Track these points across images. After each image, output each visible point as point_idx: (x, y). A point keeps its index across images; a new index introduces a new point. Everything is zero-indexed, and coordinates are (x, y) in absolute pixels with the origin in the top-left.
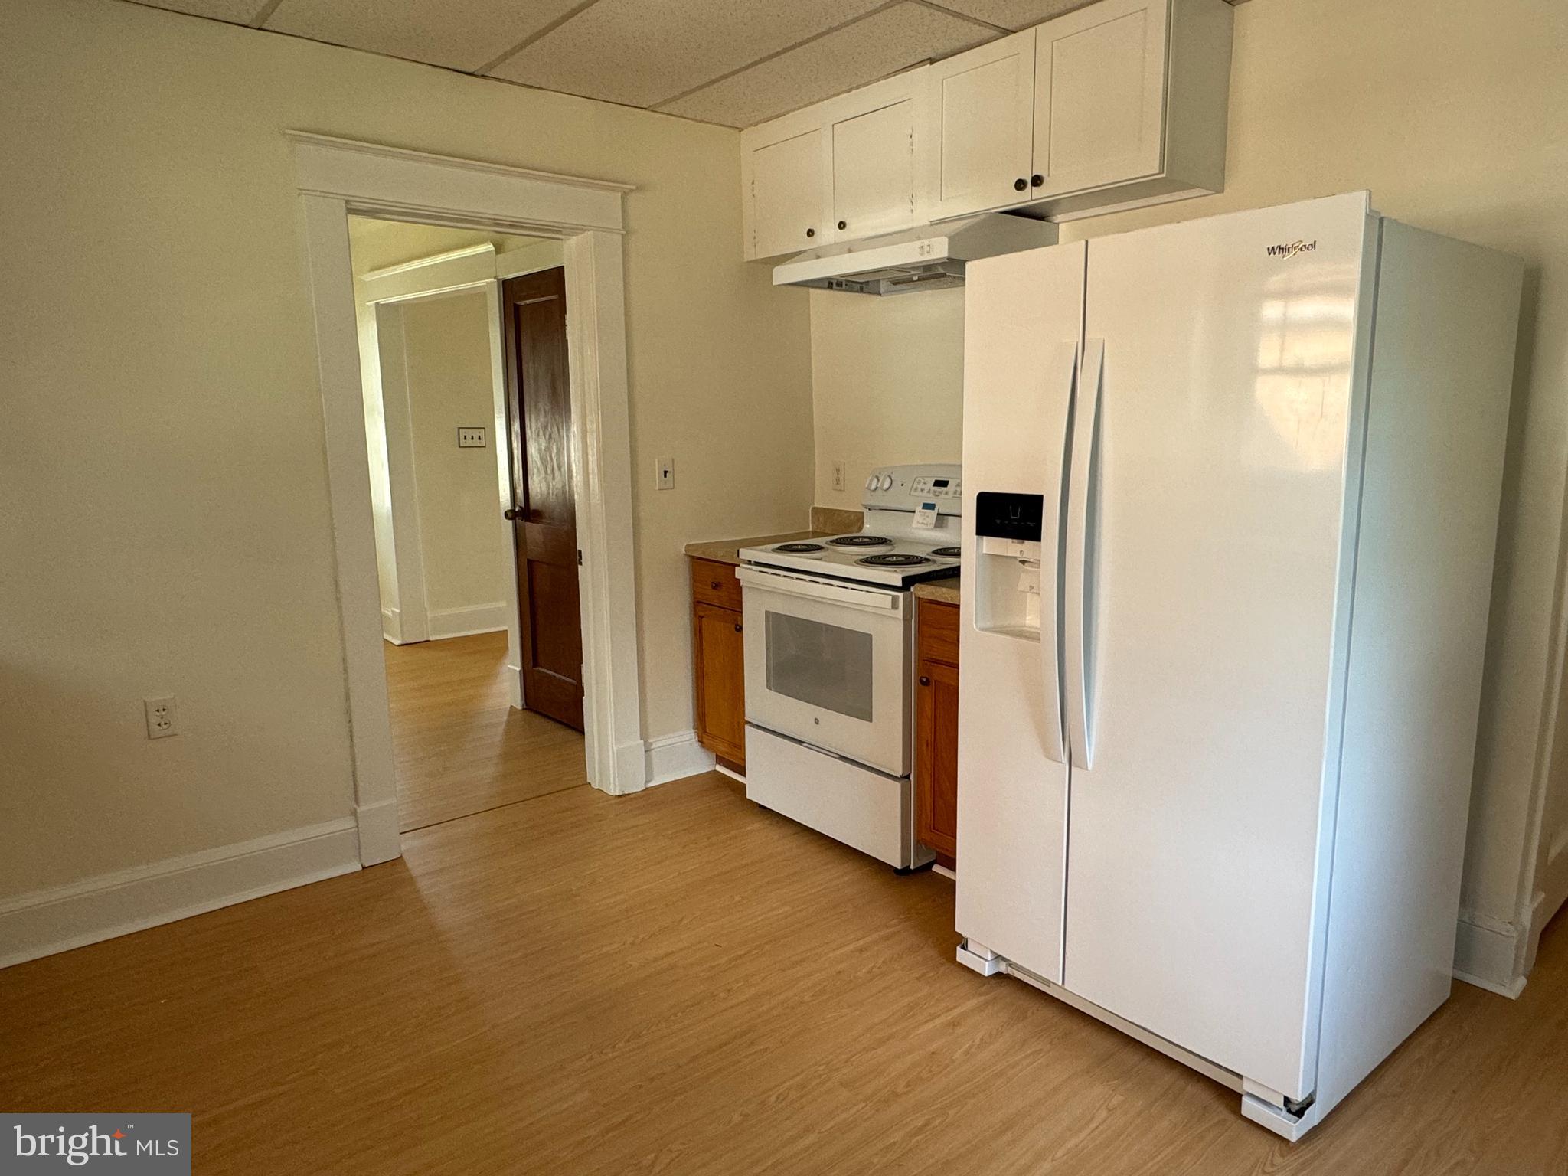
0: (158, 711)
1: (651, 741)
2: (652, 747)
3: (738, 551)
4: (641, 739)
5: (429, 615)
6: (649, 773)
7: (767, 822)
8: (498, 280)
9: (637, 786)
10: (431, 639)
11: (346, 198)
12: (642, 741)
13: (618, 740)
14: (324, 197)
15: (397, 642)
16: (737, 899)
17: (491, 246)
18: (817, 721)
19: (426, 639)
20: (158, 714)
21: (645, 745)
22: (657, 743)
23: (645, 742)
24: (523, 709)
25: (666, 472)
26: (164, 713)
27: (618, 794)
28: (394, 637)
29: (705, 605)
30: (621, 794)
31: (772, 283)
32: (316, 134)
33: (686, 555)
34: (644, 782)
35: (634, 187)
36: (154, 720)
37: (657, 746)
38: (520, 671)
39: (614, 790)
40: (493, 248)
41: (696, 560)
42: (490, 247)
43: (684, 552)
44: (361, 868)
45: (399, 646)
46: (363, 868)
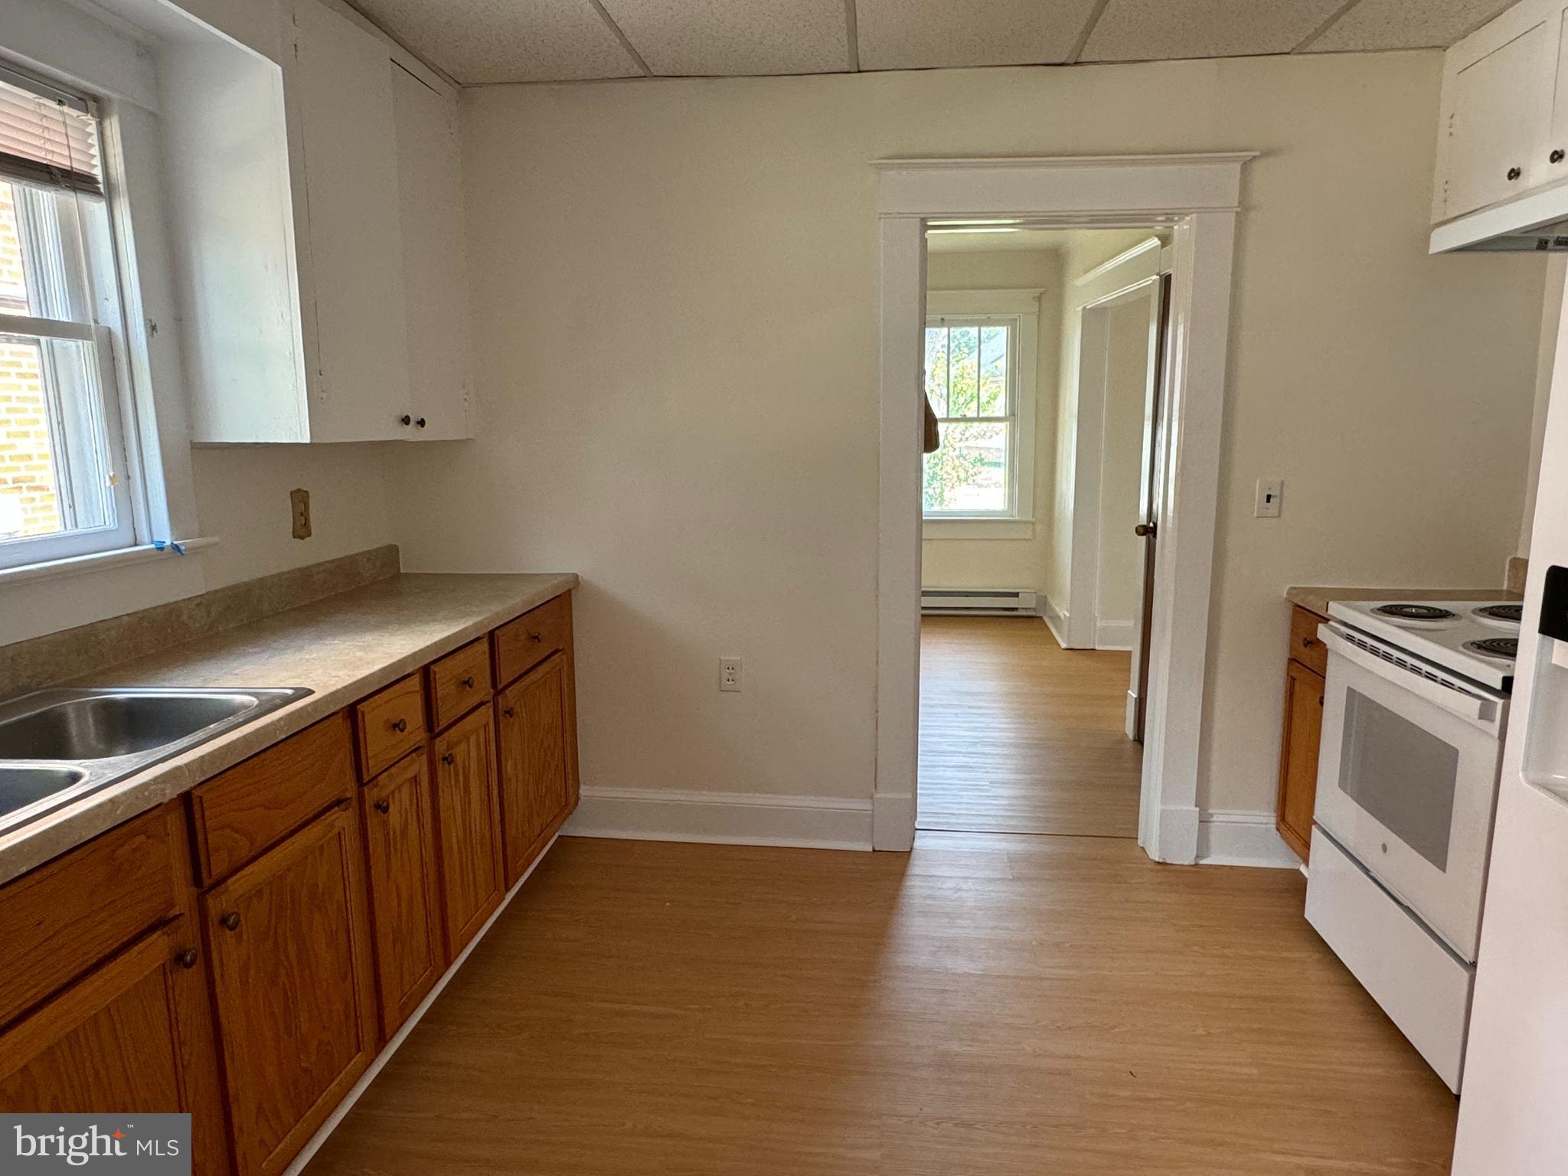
0: (728, 668)
1: (1211, 811)
2: (1213, 819)
3: (1328, 603)
4: (1196, 806)
5: (1098, 624)
6: (1203, 845)
7: (1317, 956)
8: (1161, 276)
9: (1185, 857)
10: (1097, 648)
11: (922, 216)
12: (1198, 809)
13: (1164, 799)
14: (901, 218)
15: (1064, 645)
16: (1200, 1031)
17: (1156, 239)
18: (1385, 848)
19: (1091, 647)
20: (727, 671)
21: (1200, 815)
22: (1220, 816)
23: (1201, 810)
24: (1135, 740)
25: (1269, 498)
26: (732, 671)
27: (1157, 860)
28: (1063, 640)
29: (1298, 665)
30: (1161, 861)
31: (1428, 252)
32: (904, 158)
33: (1286, 599)
34: (1194, 856)
35: (1257, 154)
36: (726, 674)
37: (1220, 820)
38: (1136, 699)
39: (1155, 855)
40: (1159, 243)
41: (1298, 608)
42: (1156, 242)
43: (1285, 596)
44: (871, 850)
45: (1064, 649)
46: (874, 851)
